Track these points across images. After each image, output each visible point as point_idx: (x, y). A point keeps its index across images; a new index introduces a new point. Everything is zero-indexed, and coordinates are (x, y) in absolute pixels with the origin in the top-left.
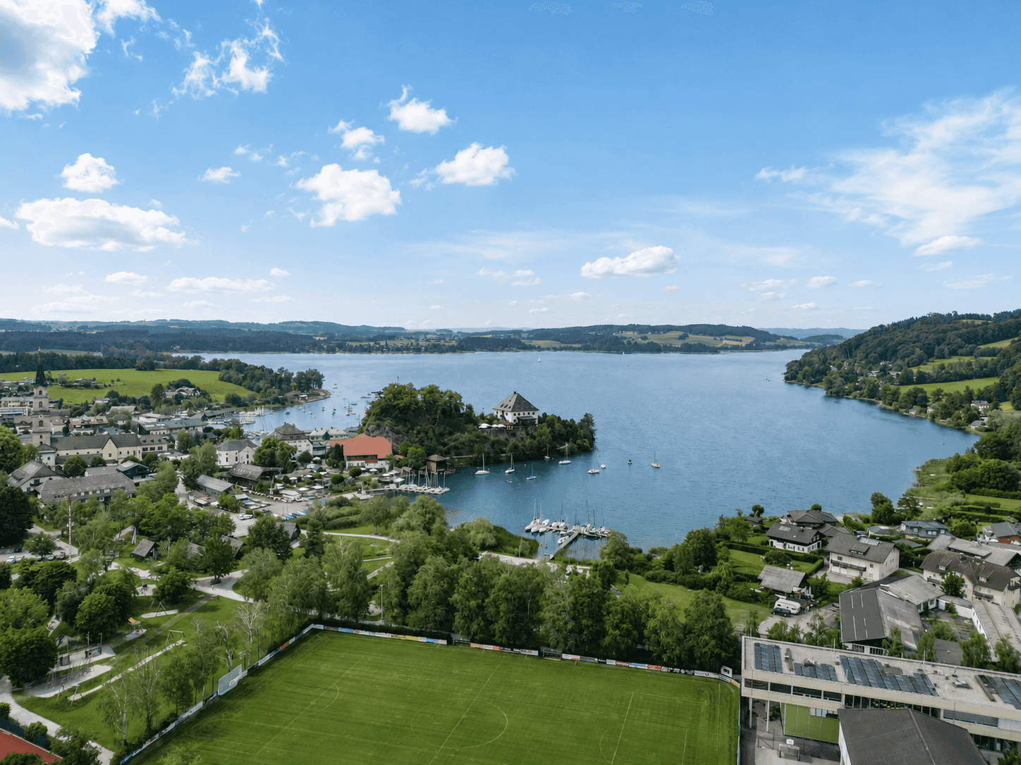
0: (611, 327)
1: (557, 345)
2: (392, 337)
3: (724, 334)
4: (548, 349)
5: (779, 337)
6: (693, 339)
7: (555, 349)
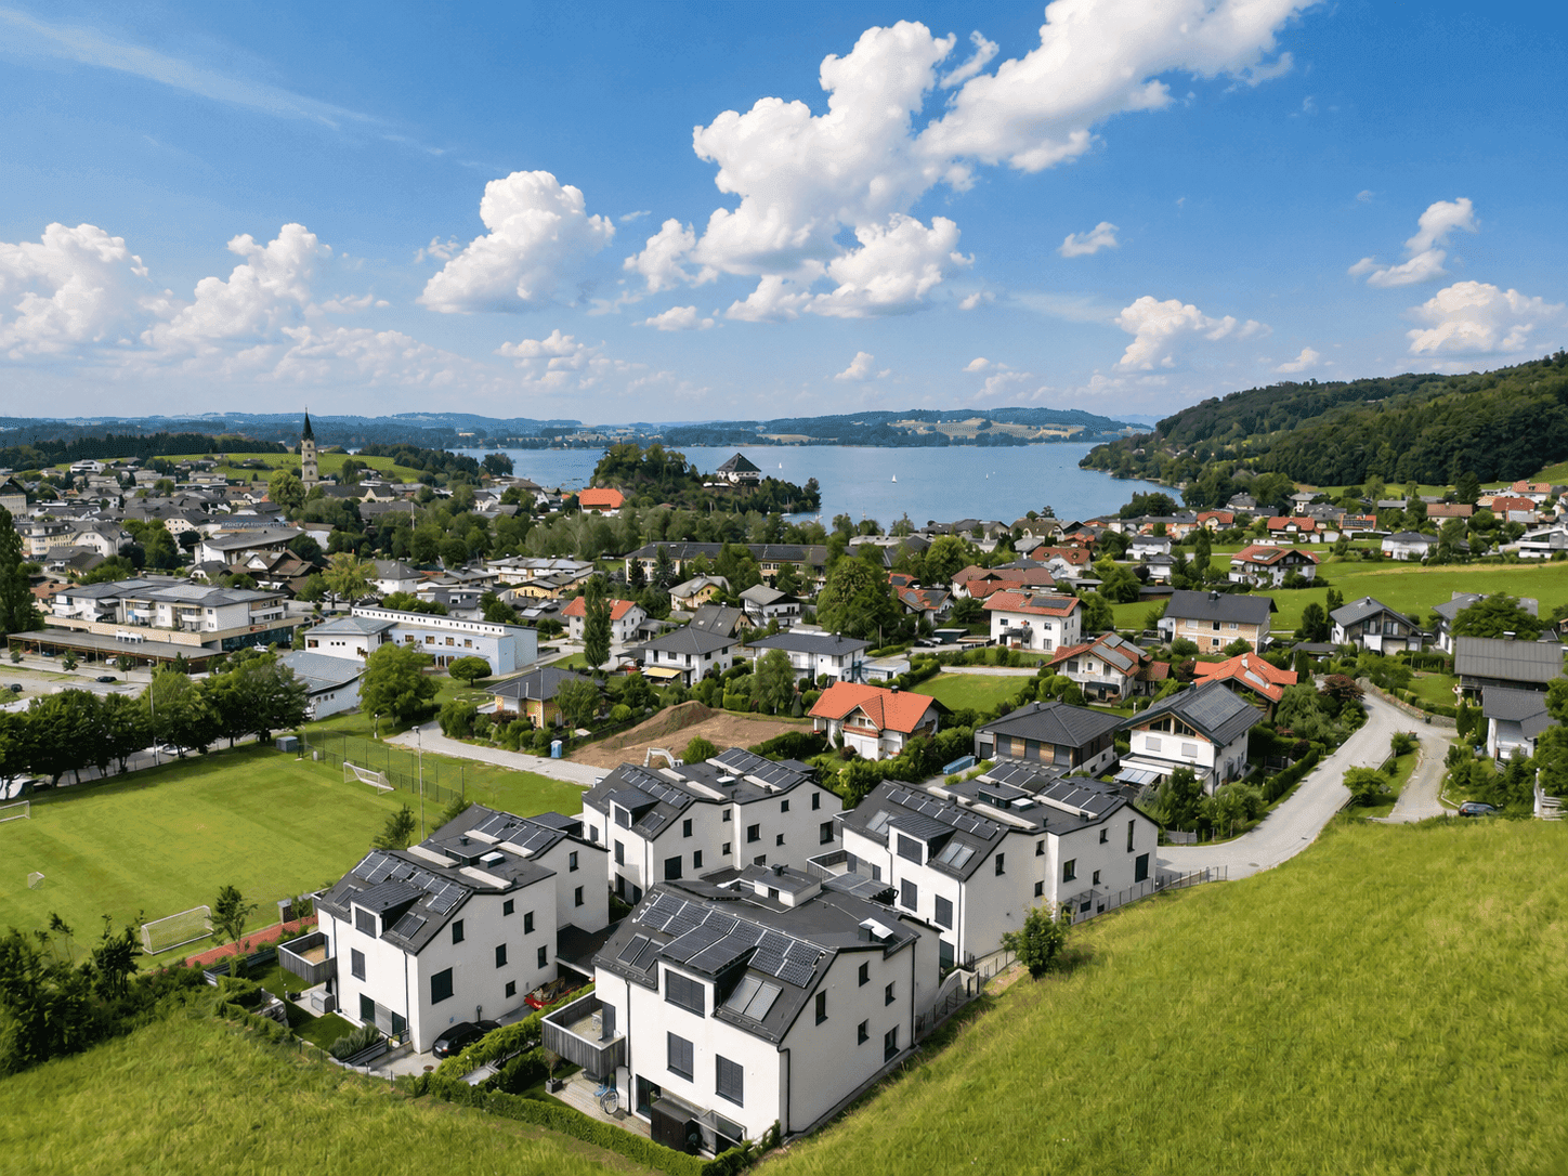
0: (885, 414)
1: (805, 438)
2: (570, 431)
3: (1043, 423)
4: (792, 444)
5: (1124, 426)
6: (998, 427)
7: (802, 444)
